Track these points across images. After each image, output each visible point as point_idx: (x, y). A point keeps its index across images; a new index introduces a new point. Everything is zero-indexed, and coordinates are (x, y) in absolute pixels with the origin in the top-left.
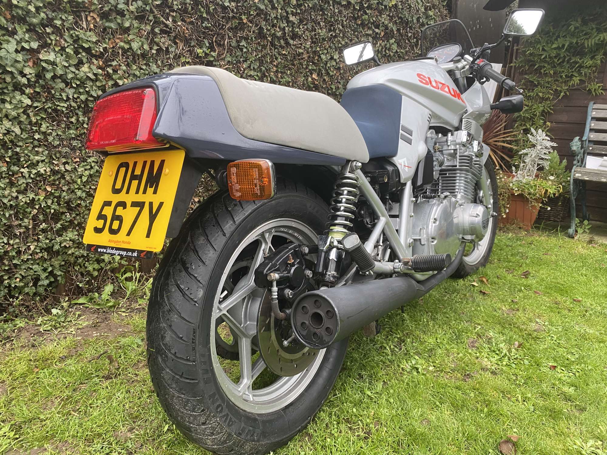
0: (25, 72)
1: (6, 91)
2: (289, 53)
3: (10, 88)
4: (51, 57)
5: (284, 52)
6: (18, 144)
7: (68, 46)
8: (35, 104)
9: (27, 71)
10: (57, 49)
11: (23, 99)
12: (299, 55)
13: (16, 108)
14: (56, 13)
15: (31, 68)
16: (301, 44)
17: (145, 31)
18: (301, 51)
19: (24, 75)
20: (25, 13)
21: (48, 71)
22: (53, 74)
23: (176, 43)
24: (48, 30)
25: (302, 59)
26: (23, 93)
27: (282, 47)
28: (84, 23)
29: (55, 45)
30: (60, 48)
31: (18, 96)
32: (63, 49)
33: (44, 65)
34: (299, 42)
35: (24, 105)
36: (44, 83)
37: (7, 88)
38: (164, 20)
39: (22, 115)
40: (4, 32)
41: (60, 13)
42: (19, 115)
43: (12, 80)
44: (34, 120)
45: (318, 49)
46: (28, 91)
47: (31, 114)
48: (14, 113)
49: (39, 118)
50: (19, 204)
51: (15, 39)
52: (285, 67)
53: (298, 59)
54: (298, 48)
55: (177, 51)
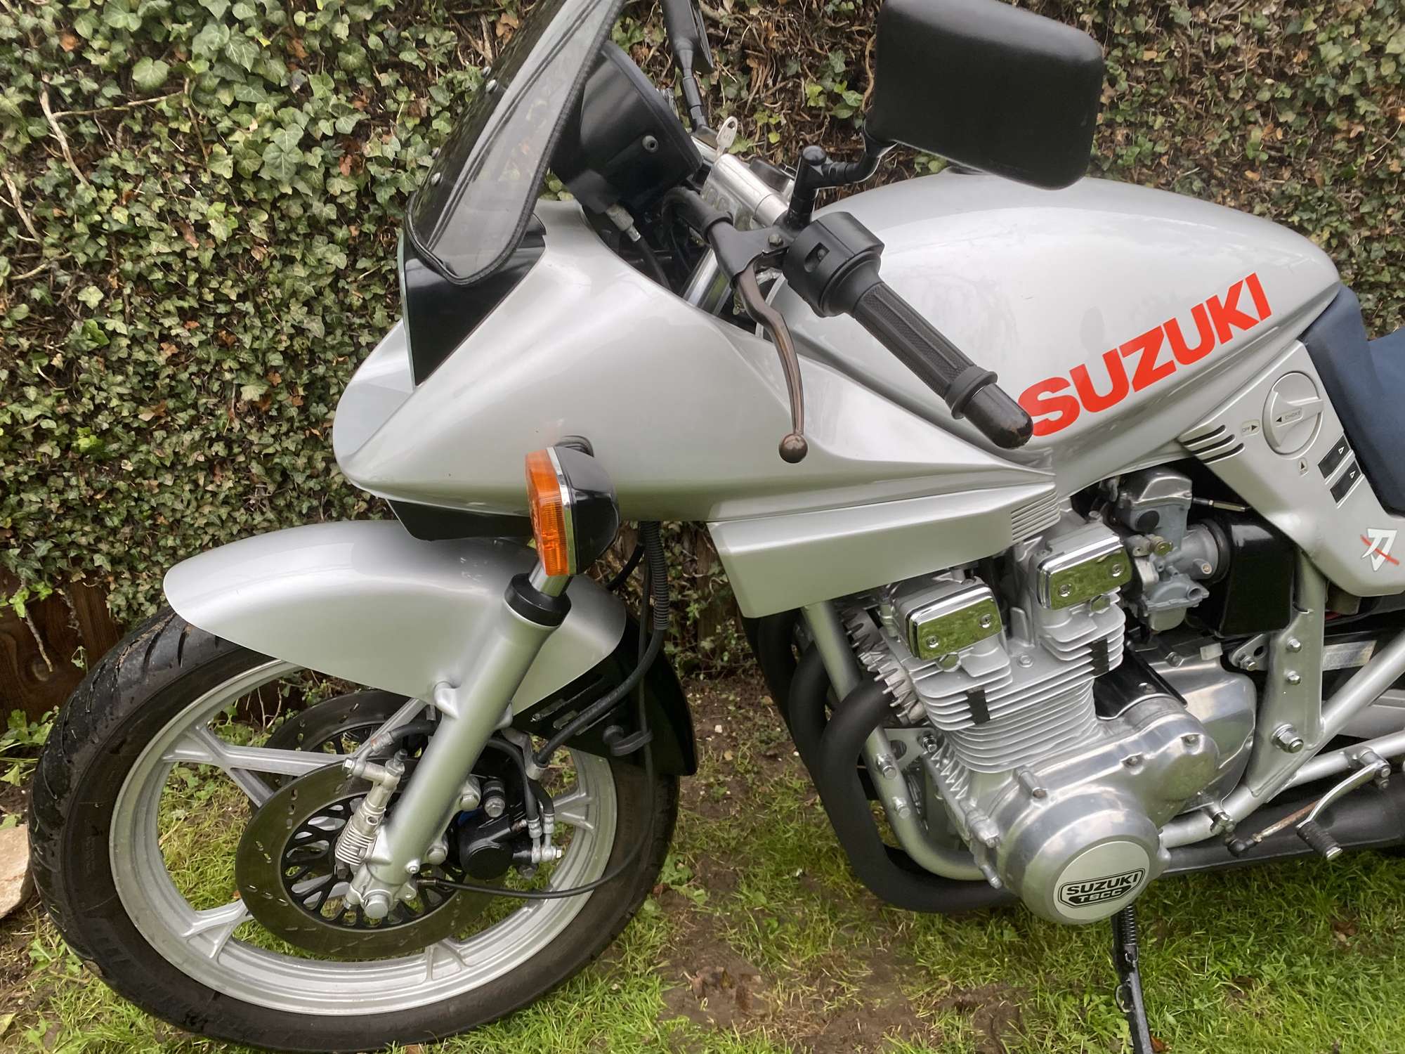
0: (331, 191)
1: (294, 237)
2: (1171, 54)
3: (302, 229)
4: (391, 148)
5: (1148, 56)
6: (322, 356)
7: (438, 113)
8: (360, 265)
9: (338, 186)
10: (410, 124)
11: (329, 255)
12: (1221, 54)
13: (312, 276)
14: (413, 29)
15: (346, 178)
16: (1234, 18)
17: (649, 47)
18: (1226, 41)
19: (330, 199)
20: (328, 44)
21: (381, 185)
22: (393, 191)
23: (746, 71)
24: (386, 79)
25: (1231, 68)
26: (332, 239)
27: (1143, 39)
28: (487, 45)
29: (408, 114)
30: (417, 121)
31: (321, 248)
32: (426, 122)
33: (373, 169)
34: (1226, 11)
35: (331, 269)
36: (379, 213)
37: (294, 229)
39: (327, 292)
40: (283, 98)
41: (421, 28)
42: (320, 292)
43: (305, 211)
44: (355, 299)
45: (1310, 26)
46: (341, 233)
47: (352, 288)
48: (308, 289)
49: (368, 296)
50: (329, 486)
51: (308, 113)
52: (1145, 105)
53: (1213, 72)
54: (1217, 32)
55: (744, 93)
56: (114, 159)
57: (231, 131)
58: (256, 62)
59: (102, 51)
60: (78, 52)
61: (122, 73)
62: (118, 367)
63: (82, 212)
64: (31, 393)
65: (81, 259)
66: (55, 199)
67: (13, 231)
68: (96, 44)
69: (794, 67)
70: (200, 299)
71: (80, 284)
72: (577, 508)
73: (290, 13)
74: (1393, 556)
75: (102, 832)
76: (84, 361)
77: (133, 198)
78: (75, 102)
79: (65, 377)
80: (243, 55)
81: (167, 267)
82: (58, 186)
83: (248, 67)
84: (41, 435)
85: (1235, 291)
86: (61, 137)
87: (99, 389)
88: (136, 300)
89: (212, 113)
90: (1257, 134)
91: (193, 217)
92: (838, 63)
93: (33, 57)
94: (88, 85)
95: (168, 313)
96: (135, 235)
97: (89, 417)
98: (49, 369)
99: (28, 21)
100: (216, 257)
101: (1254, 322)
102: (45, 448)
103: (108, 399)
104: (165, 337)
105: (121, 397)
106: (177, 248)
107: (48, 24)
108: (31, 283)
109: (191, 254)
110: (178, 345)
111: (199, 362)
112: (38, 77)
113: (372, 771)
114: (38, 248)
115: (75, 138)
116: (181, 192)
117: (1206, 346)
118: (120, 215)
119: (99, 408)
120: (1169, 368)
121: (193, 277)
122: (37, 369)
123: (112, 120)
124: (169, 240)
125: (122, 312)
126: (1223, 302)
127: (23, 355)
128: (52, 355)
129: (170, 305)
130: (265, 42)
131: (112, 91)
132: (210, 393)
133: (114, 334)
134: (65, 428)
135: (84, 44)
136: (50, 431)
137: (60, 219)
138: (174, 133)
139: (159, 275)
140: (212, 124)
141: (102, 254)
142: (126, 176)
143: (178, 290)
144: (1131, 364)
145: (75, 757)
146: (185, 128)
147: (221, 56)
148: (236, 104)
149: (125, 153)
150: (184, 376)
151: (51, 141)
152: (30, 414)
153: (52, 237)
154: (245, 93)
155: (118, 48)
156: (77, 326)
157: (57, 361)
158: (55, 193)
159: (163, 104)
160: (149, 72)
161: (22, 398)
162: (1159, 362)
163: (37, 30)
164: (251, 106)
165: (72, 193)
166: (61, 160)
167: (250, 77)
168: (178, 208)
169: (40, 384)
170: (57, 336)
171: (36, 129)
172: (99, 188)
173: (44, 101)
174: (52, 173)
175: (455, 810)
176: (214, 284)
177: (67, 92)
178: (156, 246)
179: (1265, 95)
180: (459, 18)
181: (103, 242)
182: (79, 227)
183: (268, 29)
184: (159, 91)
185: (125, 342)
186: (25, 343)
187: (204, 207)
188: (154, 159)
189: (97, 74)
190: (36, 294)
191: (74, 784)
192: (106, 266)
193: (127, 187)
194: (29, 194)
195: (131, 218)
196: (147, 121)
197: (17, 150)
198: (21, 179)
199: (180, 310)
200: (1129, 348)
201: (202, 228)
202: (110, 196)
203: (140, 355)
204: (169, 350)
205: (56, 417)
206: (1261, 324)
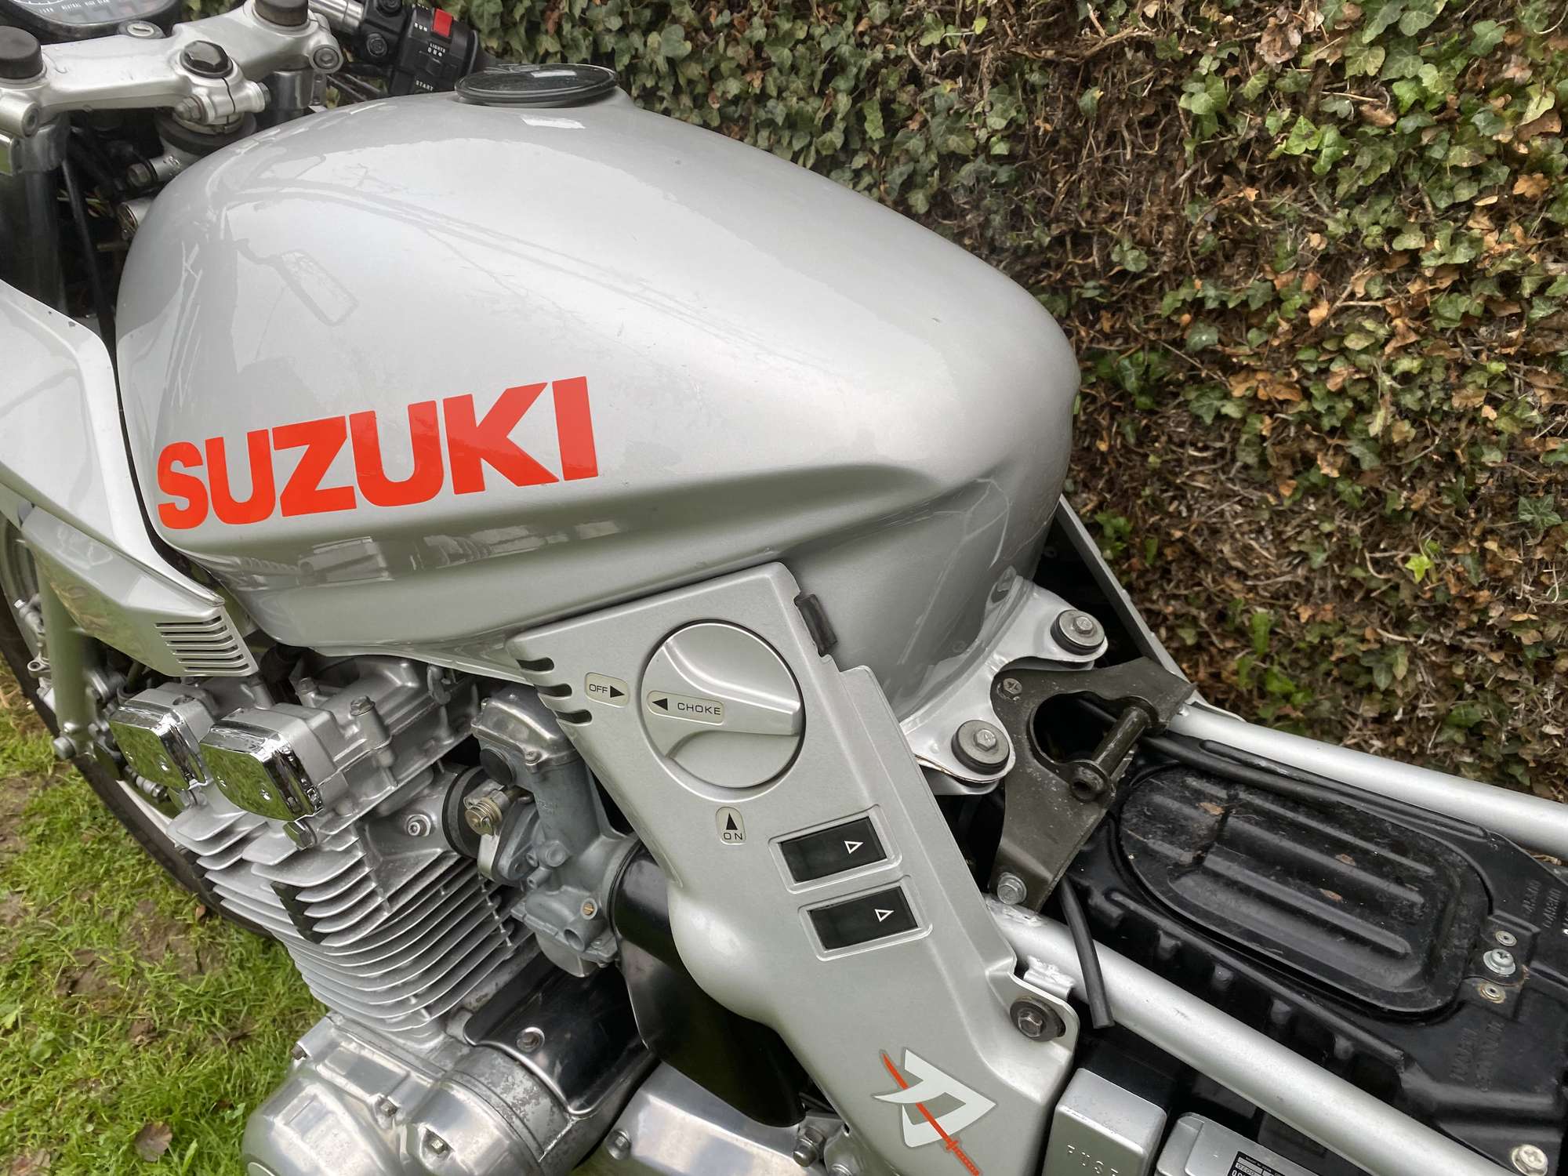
74: (966, 1147)
101: (545, 477)
117: (422, 486)
120: (342, 499)
126: (480, 415)
144: (286, 462)
162: (332, 480)
200: (288, 436)
206: (563, 490)
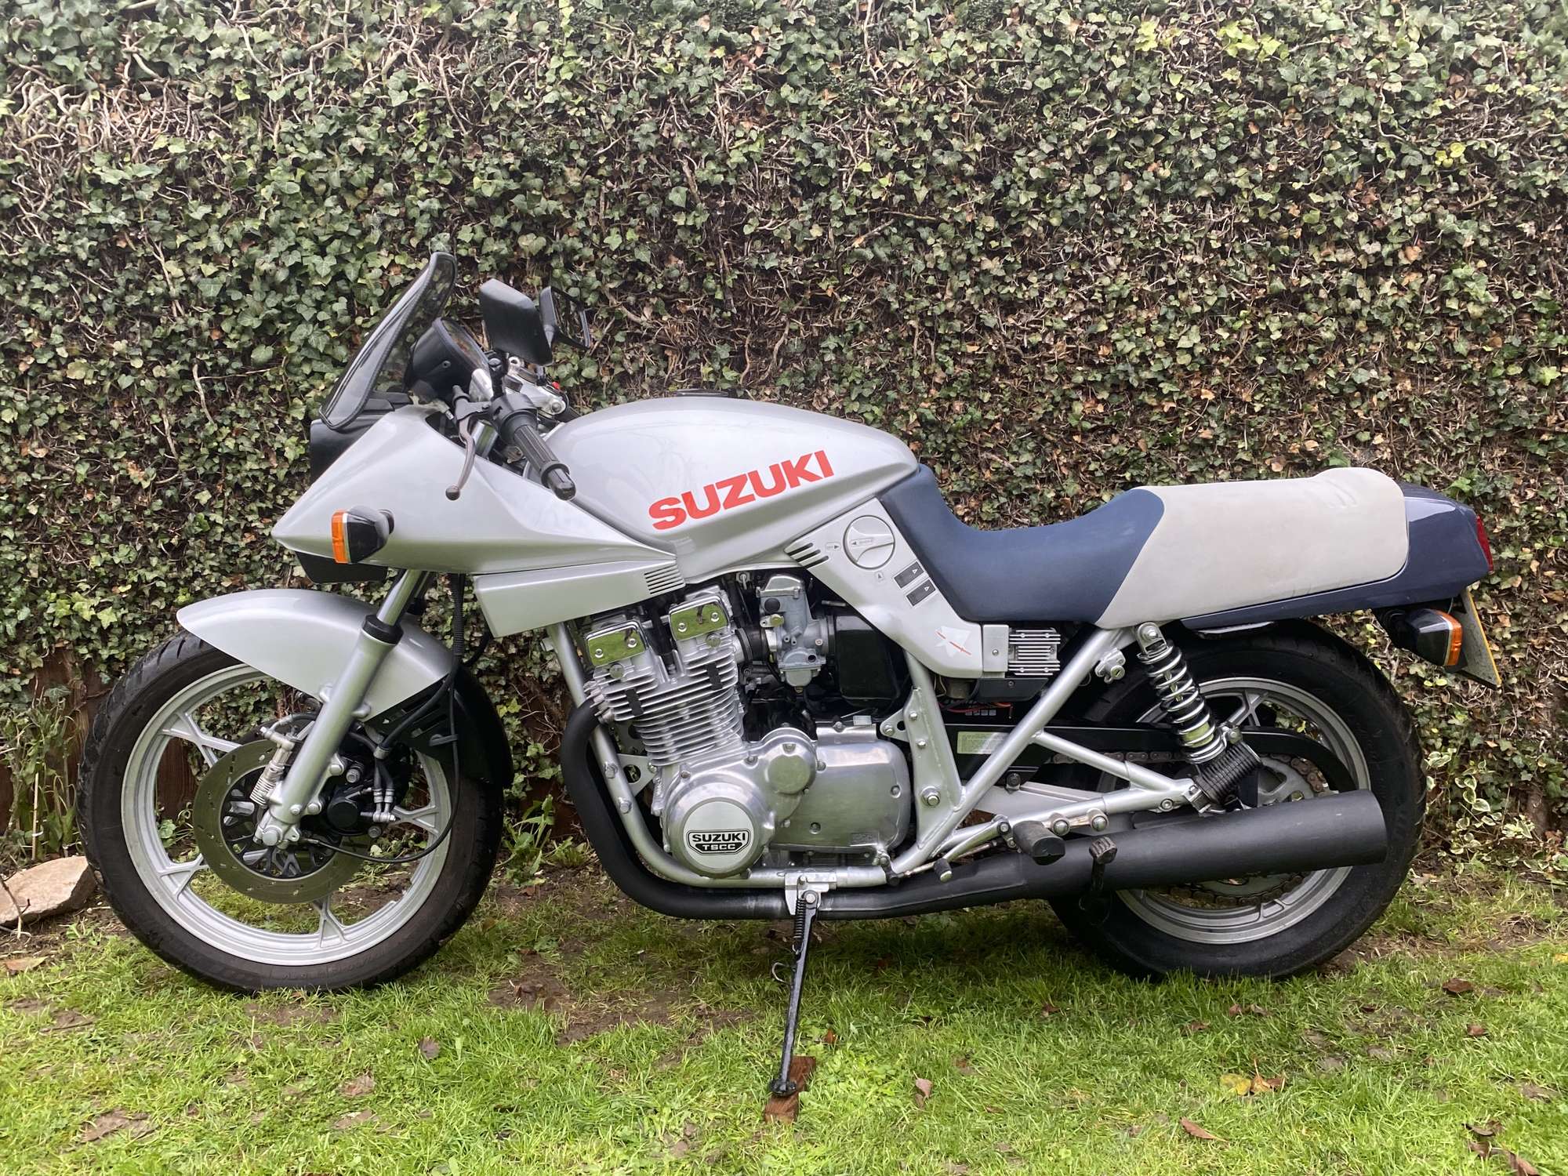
5: (971, 349)
12: (1035, 348)
18: (1036, 339)
23: (666, 358)
27: (965, 338)
38: (632, 316)
53: (1030, 361)
54: (1029, 333)
55: (662, 373)
56: (232, 407)
57: (308, 391)
58: (327, 347)
59: (235, 340)
60: (220, 341)
61: (245, 354)
62: (212, 547)
63: (207, 440)
64: (154, 561)
65: (201, 471)
66: (192, 432)
67: (162, 452)
68: (232, 336)
69: (695, 355)
70: (275, 503)
71: (198, 489)
72: (349, 524)
73: (354, 317)
75: (120, 775)
76: (191, 542)
77: (240, 432)
78: (213, 371)
79: (177, 553)
80: (319, 342)
81: (255, 479)
82: (195, 423)
83: (321, 349)
84: (156, 592)
85: (804, 460)
86: (201, 393)
87: (198, 562)
88: (232, 501)
89: (297, 379)
90: (1078, 408)
91: (277, 446)
92: (724, 352)
93: (192, 343)
94: (223, 360)
95: (252, 512)
96: (240, 457)
97: (189, 581)
98: (169, 546)
99: (193, 321)
100: (288, 474)
101: (818, 478)
102: (156, 603)
103: (203, 570)
104: (248, 529)
105: (211, 568)
106: (264, 467)
107: (204, 324)
108: (166, 486)
109: (273, 471)
110: (256, 535)
111: (270, 548)
112: (193, 355)
113: (276, 737)
114: (176, 464)
115: (210, 394)
116: (272, 430)
117: (780, 487)
118: (230, 443)
119: (196, 575)
120: (750, 498)
121: (271, 487)
122: (161, 545)
123: (235, 383)
124: (259, 461)
125: (222, 509)
126: (794, 464)
127: (154, 536)
128: (171, 538)
129: (254, 507)
130: (333, 335)
131: (237, 364)
132: (272, 571)
133: (214, 524)
134: (172, 589)
135: (225, 336)
136: (161, 589)
137: (192, 445)
138: (272, 392)
139: (249, 484)
140: (296, 384)
141: (215, 469)
142: (239, 420)
143: (260, 495)
144: (723, 494)
145: (112, 715)
146: (279, 388)
147: (306, 343)
148: (313, 373)
149: (240, 404)
150: (257, 558)
151: (195, 395)
152: (150, 576)
153: (186, 456)
154: (318, 366)
155: (245, 338)
156: (191, 517)
157: (174, 541)
158: (192, 427)
159: (268, 374)
160: (262, 354)
161: (147, 566)
162: (743, 494)
163: (197, 327)
164: (322, 374)
165: (202, 427)
166: (200, 407)
167: (323, 356)
168: (268, 440)
169: (162, 556)
170: (178, 523)
171: (186, 387)
172: (220, 426)
173: (195, 370)
174: (193, 414)
175: (327, 775)
176: (285, 493)
177: (209, 364)
178: (250, 464)
179: (1079, 379)
180: (468, 322)
181: (216, 461)
182: (204, 451)
183: (339, 327)
184: (267, 365)
185: (220, 530)
186: (156, 526)
187: (284, 439)
188: (257, 407)
189: (231, 355)
190: (169, 493)
191: (108, 732)
192: (217, 477)
193: (238, 426)
194: (175, 428)
195: (237, 445)
196: (257, 384)
197: (174, 400)
198: (173, 418)
199: (260, 508)
200: (721, 485)
201: (280, 453)
202: (226, 431)
203: (228, 539)
204: (249, 538)
205: (166, 579)
206: (825, 481)
